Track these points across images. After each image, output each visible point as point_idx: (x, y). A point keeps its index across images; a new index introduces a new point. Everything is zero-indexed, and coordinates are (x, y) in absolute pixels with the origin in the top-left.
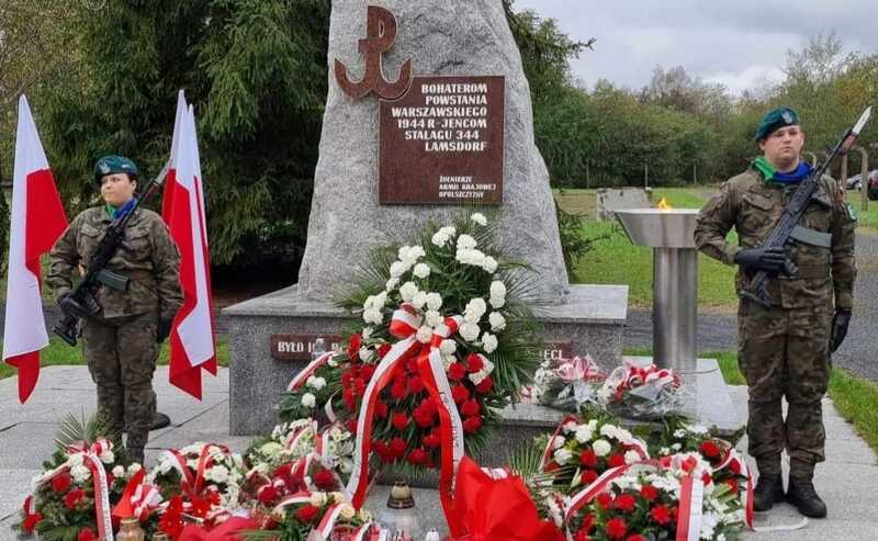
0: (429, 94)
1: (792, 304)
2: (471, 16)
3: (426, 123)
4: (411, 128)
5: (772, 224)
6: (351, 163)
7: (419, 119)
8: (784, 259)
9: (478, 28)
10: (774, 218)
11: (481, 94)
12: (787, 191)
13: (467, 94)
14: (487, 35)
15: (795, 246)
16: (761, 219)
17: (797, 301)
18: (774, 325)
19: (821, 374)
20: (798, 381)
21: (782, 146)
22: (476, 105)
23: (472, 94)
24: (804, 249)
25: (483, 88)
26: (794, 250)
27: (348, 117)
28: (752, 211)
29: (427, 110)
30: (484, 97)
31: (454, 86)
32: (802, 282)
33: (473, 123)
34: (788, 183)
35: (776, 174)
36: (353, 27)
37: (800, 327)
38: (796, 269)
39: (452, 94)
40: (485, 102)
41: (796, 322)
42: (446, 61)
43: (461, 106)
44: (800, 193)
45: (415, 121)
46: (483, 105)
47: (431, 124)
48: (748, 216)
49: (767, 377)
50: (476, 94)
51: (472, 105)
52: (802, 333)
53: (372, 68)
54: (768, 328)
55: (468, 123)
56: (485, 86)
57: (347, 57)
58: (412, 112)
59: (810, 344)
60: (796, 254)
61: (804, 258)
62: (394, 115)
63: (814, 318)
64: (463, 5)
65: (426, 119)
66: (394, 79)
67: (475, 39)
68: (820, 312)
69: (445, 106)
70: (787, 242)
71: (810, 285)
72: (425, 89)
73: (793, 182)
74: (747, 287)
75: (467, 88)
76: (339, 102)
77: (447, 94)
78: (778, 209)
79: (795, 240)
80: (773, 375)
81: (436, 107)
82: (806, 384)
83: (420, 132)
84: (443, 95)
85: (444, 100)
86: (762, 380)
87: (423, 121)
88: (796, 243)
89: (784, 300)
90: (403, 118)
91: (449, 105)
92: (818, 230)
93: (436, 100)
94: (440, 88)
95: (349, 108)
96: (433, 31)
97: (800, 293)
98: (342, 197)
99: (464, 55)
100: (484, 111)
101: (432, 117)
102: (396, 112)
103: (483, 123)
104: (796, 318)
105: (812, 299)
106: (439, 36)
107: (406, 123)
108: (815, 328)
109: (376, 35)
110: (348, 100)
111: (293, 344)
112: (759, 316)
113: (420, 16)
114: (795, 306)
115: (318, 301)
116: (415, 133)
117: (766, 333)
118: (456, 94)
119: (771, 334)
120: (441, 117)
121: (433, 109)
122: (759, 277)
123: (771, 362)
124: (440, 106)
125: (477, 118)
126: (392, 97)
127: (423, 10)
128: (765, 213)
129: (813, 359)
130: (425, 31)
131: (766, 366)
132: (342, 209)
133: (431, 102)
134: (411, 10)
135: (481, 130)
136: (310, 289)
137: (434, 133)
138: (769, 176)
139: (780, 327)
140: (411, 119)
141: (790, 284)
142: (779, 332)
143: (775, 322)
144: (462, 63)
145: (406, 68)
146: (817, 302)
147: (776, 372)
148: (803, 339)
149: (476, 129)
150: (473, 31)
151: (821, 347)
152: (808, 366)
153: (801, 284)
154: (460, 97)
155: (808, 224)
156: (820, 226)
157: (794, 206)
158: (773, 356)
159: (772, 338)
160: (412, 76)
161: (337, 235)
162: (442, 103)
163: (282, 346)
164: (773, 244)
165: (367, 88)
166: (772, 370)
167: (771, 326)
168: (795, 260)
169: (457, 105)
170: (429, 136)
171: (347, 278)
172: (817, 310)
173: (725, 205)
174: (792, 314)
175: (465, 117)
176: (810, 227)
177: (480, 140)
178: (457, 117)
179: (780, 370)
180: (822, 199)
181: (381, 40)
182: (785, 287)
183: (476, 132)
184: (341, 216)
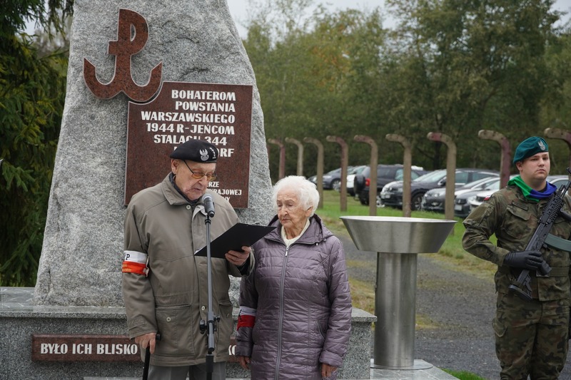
0: (179, 99)
1: (545, 297)
2: (219, 26)
3: (175, 127)
4: (160, 132)
5: (531, 231)
6: (95, 164)
7: (168, 123)
8: (541, 262)
9: (225, 38)
10: (532, 227)
11: (230, 102)
12: (540, 206)
13: (216, 102)
14: (233, 45)
15: (549, 250)
16: (521, 228)
17: (549, 295)
18: (530, 315)
19: (561, 355)
20: (544, 362)
21: (537, 168)
22: (224, 113)
23: (221, 102)
24: (555, 253)
25: (232, 96)
26: (548, 254)
27: (92, 117)
28: (514, 221)
29: (176, 114)
30: (232, 105)
31: (204, 93)
32: (554, 279)
33: (221, 130)
34: (541, 199)
35: (532, 192)
36: (99, 28)
37: (549, 317)
38: (550, 269)
39: (201, 101)
40: (234, 111)
41: (547, 313)
42: (192, 67)
43: (210, 113)
44: (550, 208)
45: (164, 125)
46: (231, 113)
47: (180, 128)
48: (511, 225)
49: (521, 358)
50: (225, 102)
51: (220, 112)
52: (551, 322)
53: (123, 72)
54: (526, 318)
55: (216, 130)
56: (233, 94)
57: (93, 58)
58: (161, 116)
59: (556, 330)
60: (549, 257)
61: (555, 260)
62: (143, 119)
63: (559, 310)
64: (211, 14)
65: (175, 124)
66: (143, 83)
67: (221, 48)
68: (564, 305)
69: (194, 112)
70: (543, 247)
71: (559, 282)
72: (175, 94)
73: (544, 199)
74: (515, 282)
75: (216, 95)
76: (84, 103)
77: (196, 100)
78: (534, 220)
79: (548, 245)
80: (525, 357)
81: (185, 112)
82: (550, 364)
83: (169, 137)
84: (193, 101)
85: (194, 106)
86: (517, 361)
87: (172, 125)
88: (548, 248)
89: (540, 295)
90: (152, 121)
91: (198, 112)
92: (563, 237)
93: (186, 106)
94: (190, 94)
95: (94, 109)
96: (181, 37)
97: (552, 289)
98: (85, 198)
99: (210, 62)
100: (232, 119)
101: (181, 122)
102: (145, 116)
103: (231, 130)
104: (547, 310)
105: (560, 294)
106: (187, 43)
107: (156, 127)
108: (560, 318)
109: (127, 38)
110: (94, 101)
111: (57, 346)
112: (518, 308)
113: (169, 21)
114: (548, 299)
115: (60, 304)
116: (164, 136)
117: (525, 322)
118: (206, 100)
119: (528, 323)
120: (190, 123)
121: (182, 115)
122: (523, 276)
123: (525, 346)
124: (189, 111)
125: (225, 125)
126: (142, 100)
127: (171, 17)
128: (525, 223)
129: (558, 343)
130: (172, 37)
131: (522, 350)
132: (85, 211)
133: (181, 107)
134: (159, 16)
135: (228, 137)
136: (52, 292)
137: (182, 137)
138: (527, 193)
139: (535, 317)
140: (160, 123)
141: (545, 281)
142: (534, 321)
143: (531, 313)
144: (207, 70)
145: (157, 73)
146: (562, 296)
147: (528, 355)
148: (551, 327)
149: (224, 135)
150: (220, 40)
151: (564, 333)
152: (553, 349)
153: (552, 282)
154: (209, 104)
155: (557, 233)
156: (565, 235)
157: (546, 217)
158: (527, 341)
159: (528, 326)
160: (162, 82)
161: (82, 237)
162: (192, 109)
163: (45, 348)
164: (533, 249)
165: (116, 91)
166: (525, 353)
167: (528, 316)
168: (549, 262)
169: (206, 112)
170: (178, 140)
171: (91, 280)
172: (562, 303)
173: (493, 214)
174: (545, 306)
175: (214, 124)
176: (559, 235)
177: (227, 147)
178: (206, 123)
179: (530, 353)
180: (565, 212)
181: (132, 43)
182: (541, 284)
183: (224, 139)
184: (85, 219)
